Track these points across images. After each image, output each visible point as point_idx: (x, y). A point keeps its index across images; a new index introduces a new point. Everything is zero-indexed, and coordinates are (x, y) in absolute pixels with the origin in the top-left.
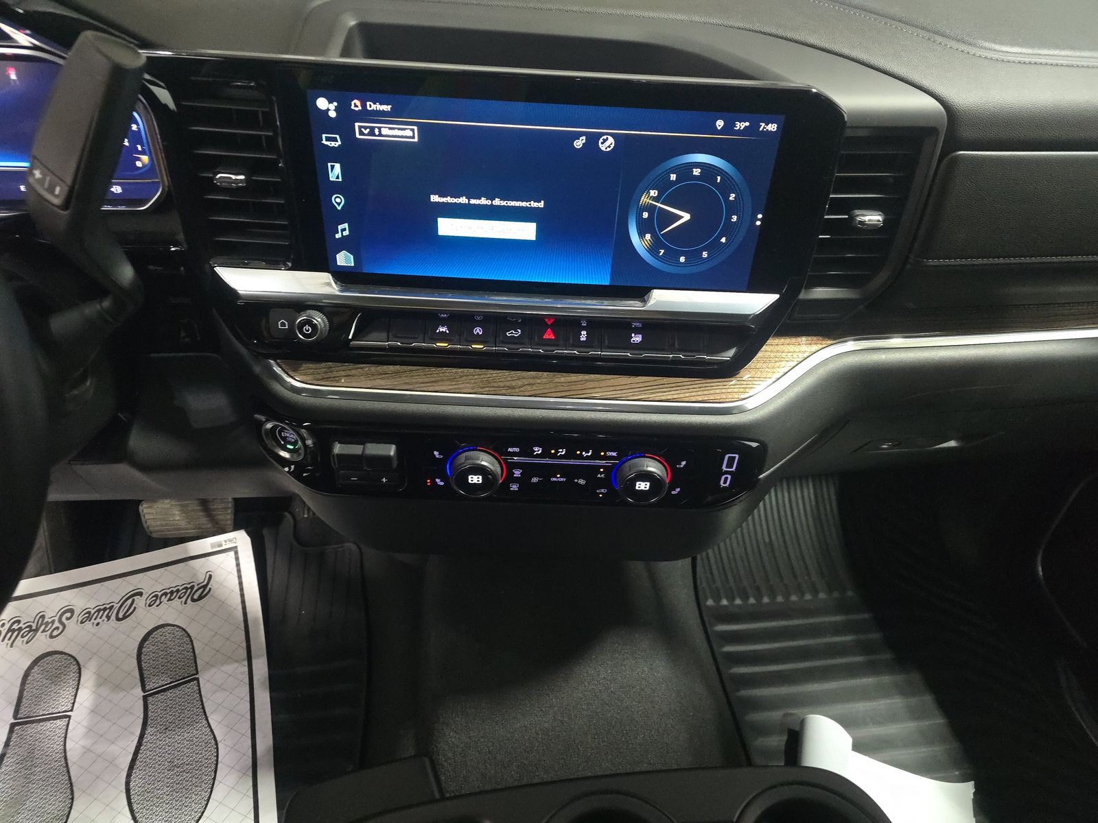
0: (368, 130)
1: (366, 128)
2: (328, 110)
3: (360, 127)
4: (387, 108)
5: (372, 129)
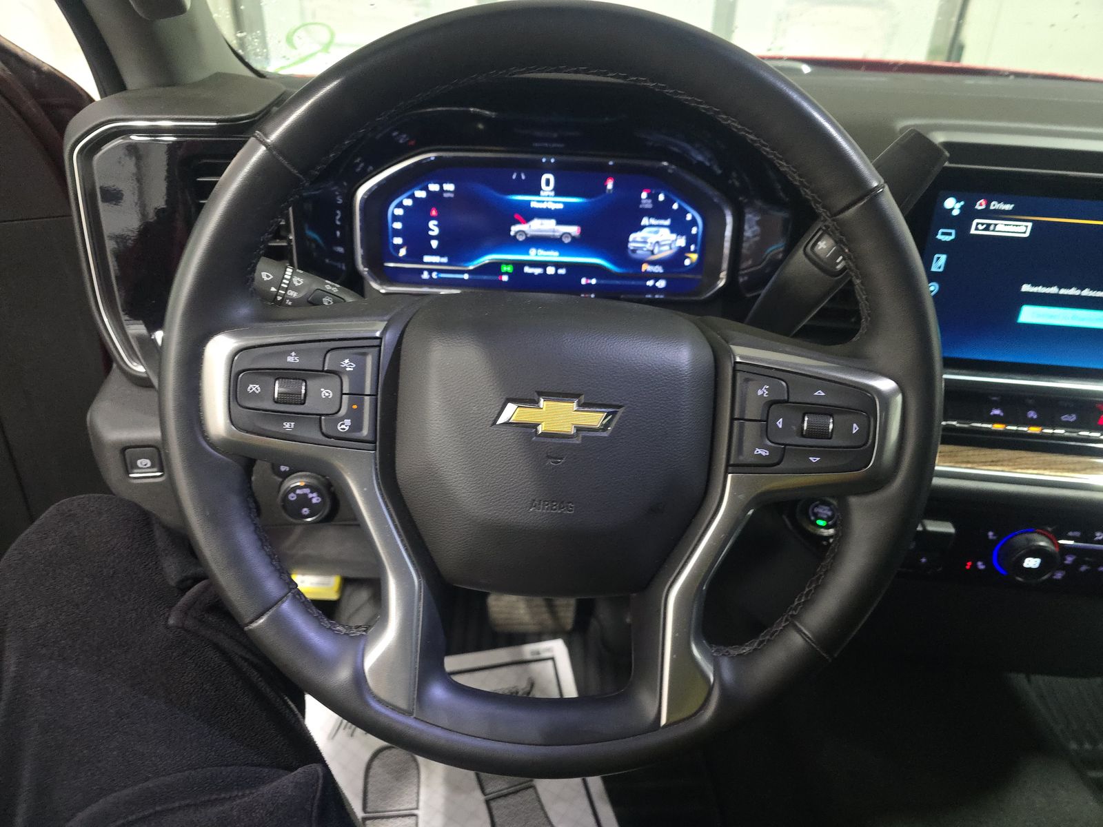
0: (985, 226)
1: (983, 224)
2: (953, 209)
3: (978, 224)
4: (1008, 207)
5: (989, 225)
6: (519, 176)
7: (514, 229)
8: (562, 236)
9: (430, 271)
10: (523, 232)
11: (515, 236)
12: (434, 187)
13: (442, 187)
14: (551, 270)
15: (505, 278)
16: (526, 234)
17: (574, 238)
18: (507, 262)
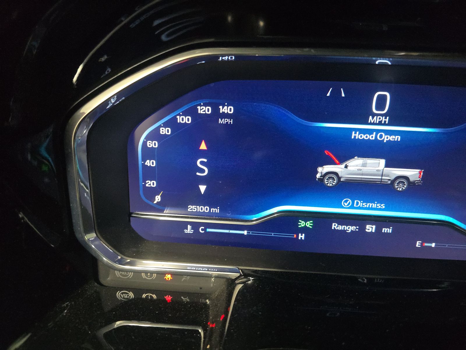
6: (336, 93)
7: (322, 170)
8: (393, 182)
9: (196, 226)
10: (336, 174)
11: (321, 180)
12: (204, 110)
13: (215, 110)
14: (370, 228)
15: (302, 236)
16: (339, 178)
17: (411, 184)
18: (307, 216)
